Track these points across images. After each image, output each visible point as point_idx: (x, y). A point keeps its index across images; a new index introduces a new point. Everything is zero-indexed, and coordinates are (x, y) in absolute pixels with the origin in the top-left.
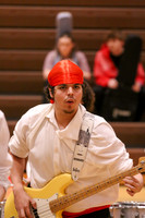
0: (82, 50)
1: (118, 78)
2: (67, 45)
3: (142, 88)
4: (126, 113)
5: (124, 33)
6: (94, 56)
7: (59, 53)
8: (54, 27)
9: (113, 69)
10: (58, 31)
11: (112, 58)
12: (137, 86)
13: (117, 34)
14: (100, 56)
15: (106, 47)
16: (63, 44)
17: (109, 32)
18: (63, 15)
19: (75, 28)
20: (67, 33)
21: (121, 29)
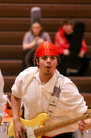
0: (47, 31)
1: (70, 49)
2: (38, 28)
3: (85, 55)
4: (75, 71)
5: (73, 20)
6: (55, 35)
7: (33, 33)
8: (30, 17)
9: (66, 43)
10: (32, 19)
11: (66, 36)
12: (82, 54)
13: (69, 21)
14: (58, 35)
15: (62, 29)
16: (35, 27)
17: (64, 19)
18: (35, 9)
19: (43, 17)
20: (37, 20)
21: (71, 17)
